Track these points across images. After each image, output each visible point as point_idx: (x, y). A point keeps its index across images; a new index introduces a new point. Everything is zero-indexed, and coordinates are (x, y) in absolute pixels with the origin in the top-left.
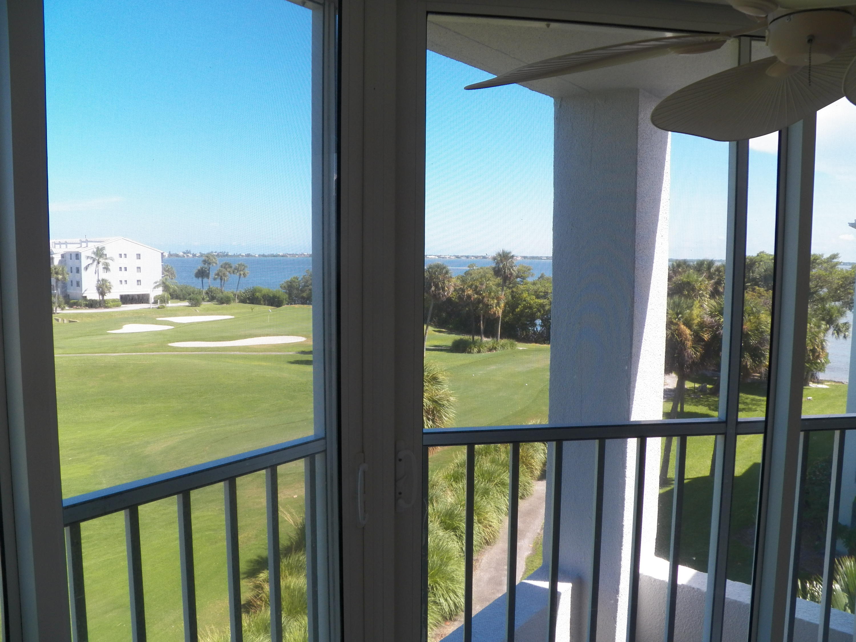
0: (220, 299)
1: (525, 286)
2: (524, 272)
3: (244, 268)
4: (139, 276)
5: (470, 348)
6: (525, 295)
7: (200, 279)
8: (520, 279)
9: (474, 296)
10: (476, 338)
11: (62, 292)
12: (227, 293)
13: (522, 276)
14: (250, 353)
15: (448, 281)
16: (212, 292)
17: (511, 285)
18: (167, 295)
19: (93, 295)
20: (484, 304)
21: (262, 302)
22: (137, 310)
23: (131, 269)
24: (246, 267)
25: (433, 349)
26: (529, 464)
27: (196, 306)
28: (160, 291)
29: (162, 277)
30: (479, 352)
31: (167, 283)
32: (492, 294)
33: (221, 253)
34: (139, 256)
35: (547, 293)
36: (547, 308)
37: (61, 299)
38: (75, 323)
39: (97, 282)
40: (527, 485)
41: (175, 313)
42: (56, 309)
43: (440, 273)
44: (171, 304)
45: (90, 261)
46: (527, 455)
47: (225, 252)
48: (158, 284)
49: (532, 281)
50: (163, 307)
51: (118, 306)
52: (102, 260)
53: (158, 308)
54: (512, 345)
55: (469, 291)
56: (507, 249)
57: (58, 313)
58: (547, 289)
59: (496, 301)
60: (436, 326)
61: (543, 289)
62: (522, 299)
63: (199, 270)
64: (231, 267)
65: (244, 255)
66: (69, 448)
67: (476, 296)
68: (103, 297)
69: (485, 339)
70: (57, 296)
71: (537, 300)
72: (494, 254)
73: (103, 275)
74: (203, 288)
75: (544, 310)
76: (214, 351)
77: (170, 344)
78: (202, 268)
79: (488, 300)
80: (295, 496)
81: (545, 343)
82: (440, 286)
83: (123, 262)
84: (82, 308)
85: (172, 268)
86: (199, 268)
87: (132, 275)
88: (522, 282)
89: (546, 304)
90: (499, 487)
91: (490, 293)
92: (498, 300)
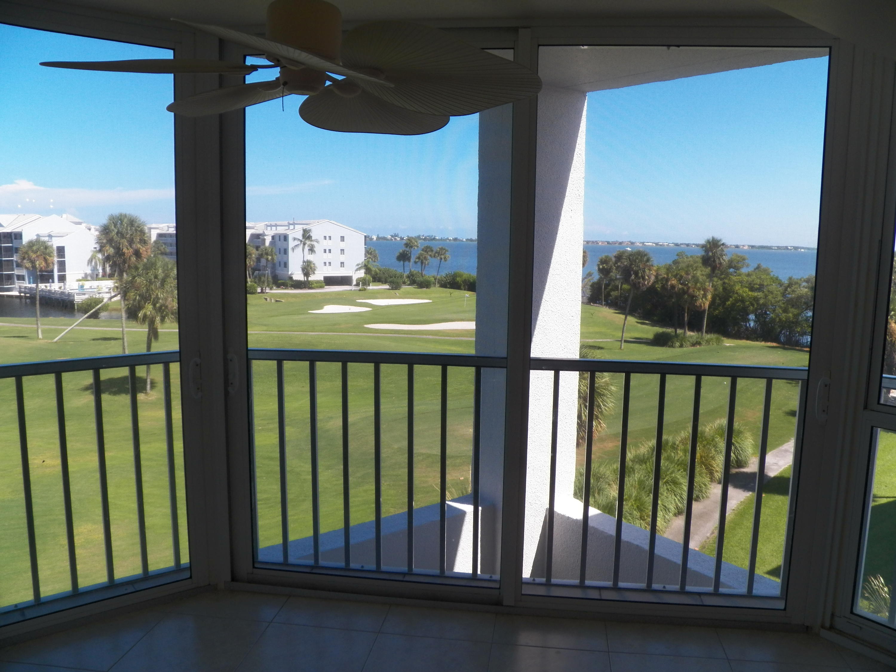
0: (420, 282)
1: (738, 277)
2: (738, 262)
3: (445, 251)
4: (342, 258)
5: (672, 343)
6: (737, 287)
7: (402, 262)
8: (733, 270)
9: (678, 286)
10: (679, 331)
11: (272, 273)
12: (429, 277)
13: (735, 266)
14: (443, 338)
15: (649, 270)
16: (413, 275)
17: (723, 276)
18: (369, 277)
19: (298, 276)
20: (689, 295)
21: (462, 287)
22: (339, 291)
23: (336, 251)
24: (447, 251)
25: (631, 341)
26: (709, 465)
27: (396, 289)
28: (361, 274)
29: (365, 259)
30: (681, 346)
31: (369, 266)
32: (698, 284)
33: (428, 236)
34: (342, 239)
35: (763, 285)
36: (761, 301)
37: (270, 279)
38: (281, 302)
39: (302, 264)
40: (703, 486)
41: (375, 295)
42: (265, 288)
43: (641, 261)
44: (372, 287)
45: (297, 242)
46: (707, 456)
47: (432, 236)
48: (360, 266)
49: (747, 272)
50: (365, 290)
51: (321, 287)
52: (308, 242)
53: (360, 290)
54: (718, 341)
55: (673, 281)
56: (718, 235)
57: (267, 293)
58: (763, 281)
59: (702, 292)
60: (640, 318)
61: (758, 281)
62: (734, 292)
63: (401, 254)
64: (432, 251)
65: (452, 239)
66: (261, 418)
67: (680, 286)
68: (307, 278)
69: (689, 333)
70: (266, 276)
71: (750, 293)
72: (702, 242)
73: (309, 257)
74: (404, 272)
75: (758, 304)
76: (407, 334)
77: (366, 326)
78: (404, 251)
79: (694, 291)
80: (462, 478)
81: (757, 341)
82: (640, 275)
83: (327, 244)
84: (288, 289)
85: (375, 251)
86: (401, 251)
87: (335, 257)
88: (736, 272)
89: (761, 298)
90: (670, 485)
91: (696, 283)
92: (705, 292)
